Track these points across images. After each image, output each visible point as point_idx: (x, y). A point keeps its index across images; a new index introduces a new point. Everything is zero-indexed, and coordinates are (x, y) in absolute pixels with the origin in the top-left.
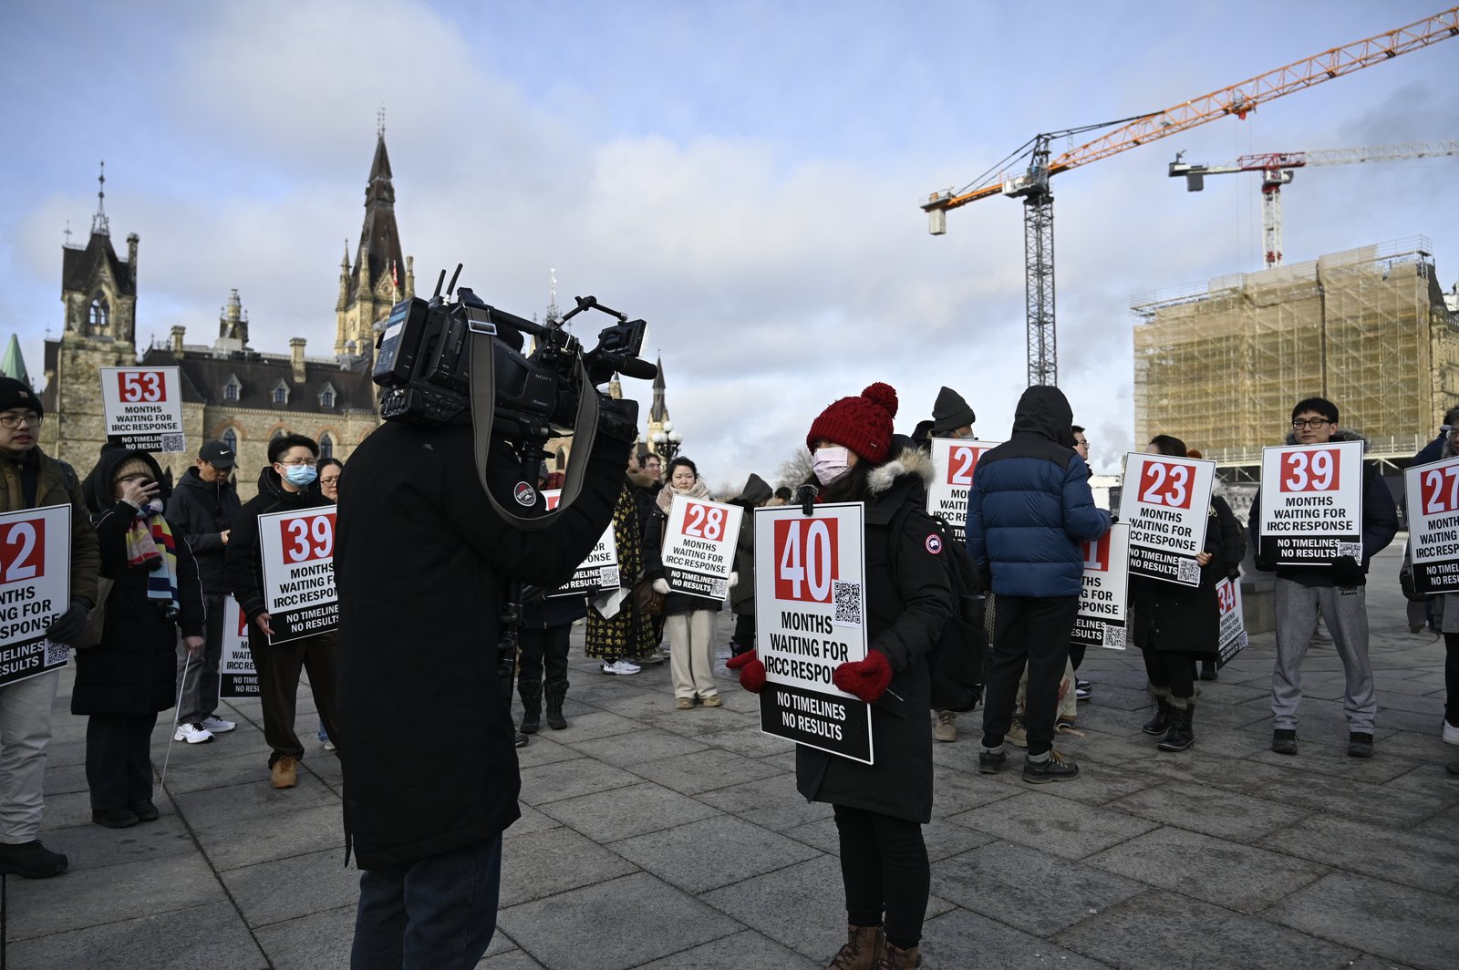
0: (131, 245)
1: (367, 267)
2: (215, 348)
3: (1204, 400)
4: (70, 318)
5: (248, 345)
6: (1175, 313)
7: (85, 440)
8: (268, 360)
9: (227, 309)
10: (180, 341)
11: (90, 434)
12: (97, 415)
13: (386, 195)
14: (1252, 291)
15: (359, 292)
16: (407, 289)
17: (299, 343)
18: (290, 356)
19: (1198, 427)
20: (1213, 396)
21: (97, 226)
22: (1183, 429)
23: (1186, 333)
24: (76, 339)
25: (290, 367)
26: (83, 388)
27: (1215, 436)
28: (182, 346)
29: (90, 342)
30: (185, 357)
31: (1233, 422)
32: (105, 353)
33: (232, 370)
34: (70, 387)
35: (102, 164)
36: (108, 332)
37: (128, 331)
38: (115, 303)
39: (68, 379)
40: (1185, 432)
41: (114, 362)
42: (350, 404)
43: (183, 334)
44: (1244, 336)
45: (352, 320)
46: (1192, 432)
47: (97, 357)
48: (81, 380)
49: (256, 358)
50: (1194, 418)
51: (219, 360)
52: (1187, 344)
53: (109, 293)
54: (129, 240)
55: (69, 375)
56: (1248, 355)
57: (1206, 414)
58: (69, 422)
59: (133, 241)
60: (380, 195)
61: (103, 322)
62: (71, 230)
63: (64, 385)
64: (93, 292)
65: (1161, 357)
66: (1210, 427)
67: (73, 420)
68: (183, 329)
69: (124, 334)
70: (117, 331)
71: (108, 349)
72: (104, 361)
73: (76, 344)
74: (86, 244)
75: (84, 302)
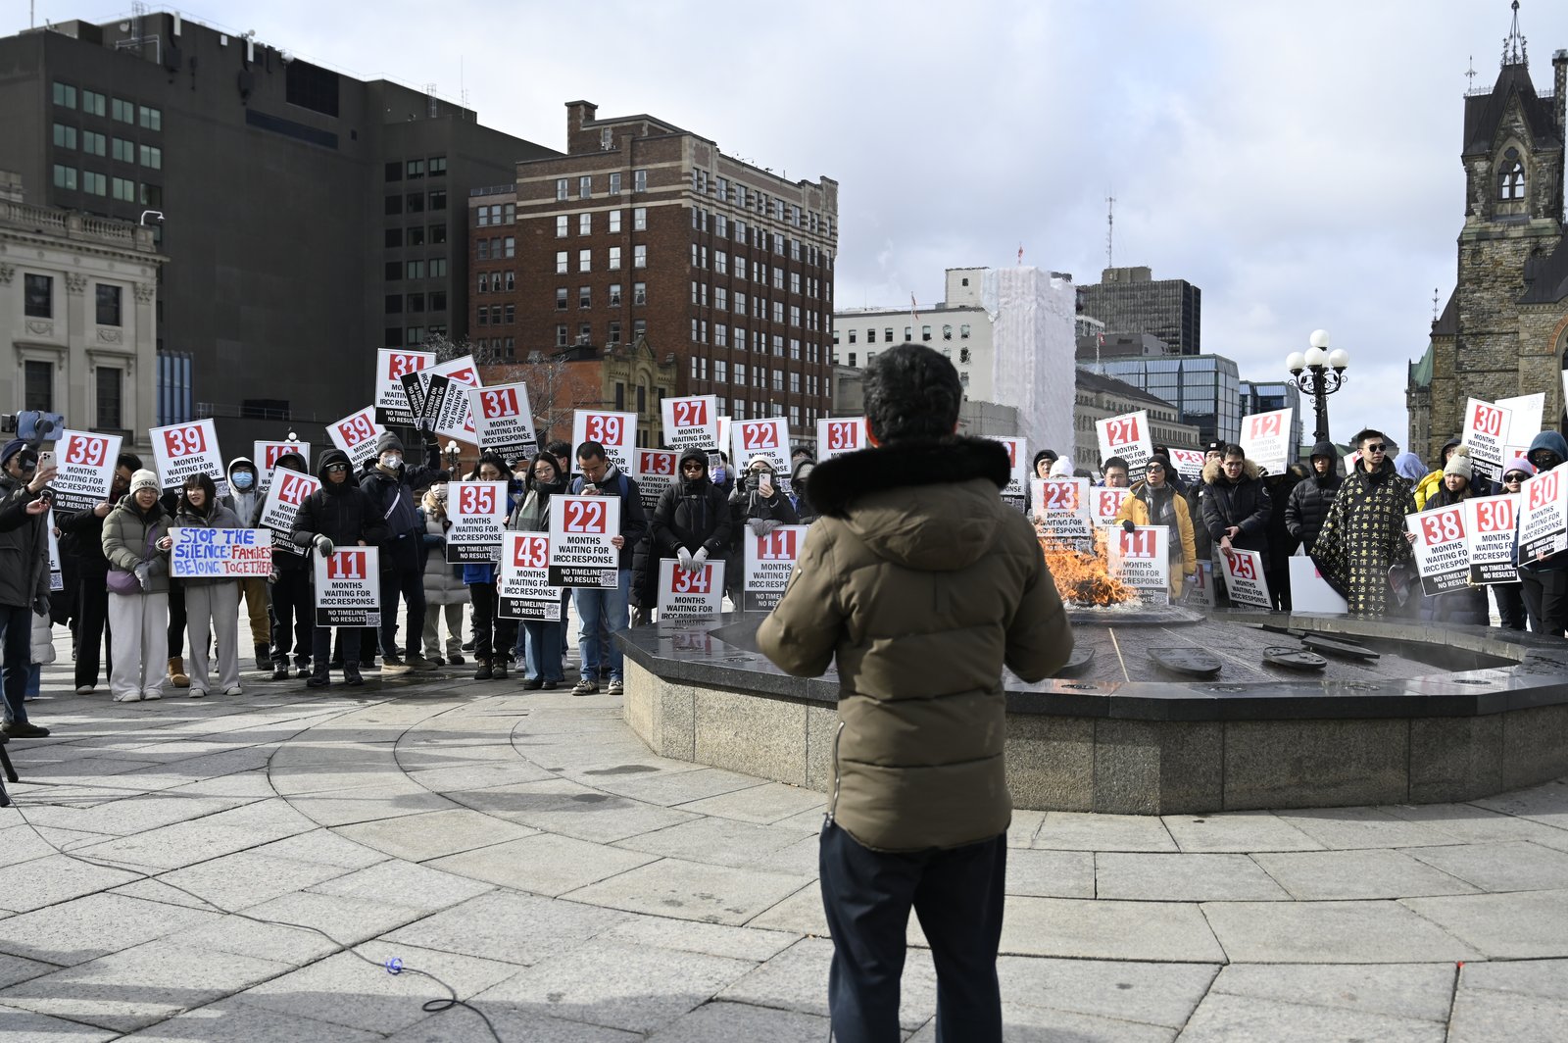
0: (1558, 68)
4: (1471, 197)
7: (1489, 371)
11: (1497, 361)
12: (1507, 333)
21: (1510, 54)
24: (1479, 225)
26: (1487, 295)
29: (1495, 229)
32: (1517, 240)
34: (1470, 296)
36: (1523, 208)
37: (1550, 203)
38: (1531, 163)
39: (1467, 285)
41: (1528, 251)
47: (1506, 247)
48: (1484, 285)
53: (1523, 151)
54: (1555, 61)
55: (1469, 280)
58: (1469, 347)
59: (1561, 62)
61: (1518, 195)
62: (1474, 70)
63: (1462, 295)
64: (1500, 157)
67: (1474, 344)
69: (1544, 207)
70: (1533, 205)
71: (1521, 234)
72: (1516, 252)
73: (1478, 234)
74: (1494, 84)
75: (1489, 171)
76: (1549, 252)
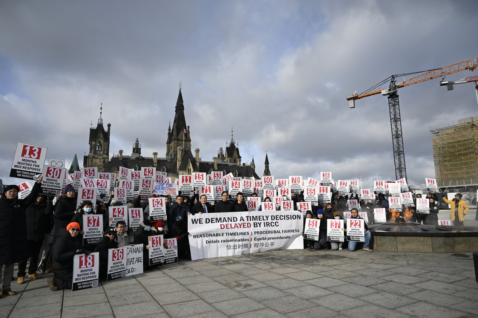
1: (176, 130)
2: (131, 157)
3: (461, 162)
4: (91, 149)
5: (141, 155)
6: (447, 132)
8: (146, 159)
9: (135, 144)
10: (121, 154)
13: (181, 108)
14: (476, 123)
15: (173, 138)
16: (188, 136)
17: (155, 154)
18: (153, 158)
19: (459, 171)
20: (464, 160)
21: (99, 122)
22: (454, 172)
23: (452, 139)
24: (92, 155)
25: (153, 161)
27: (466, 174)
28: (122, 156)
29: (96, 156)
30: (122, 159)
31: (473, 169)
32: (100, 159)
33: (136, 163)
35: (102, 104)
36: (101, 153)
38: (103, 144)
40: (455, 173)
41: (102, 161)
42: (170, 172)
43: (122, 152)
44: (474, 139)
45: (171, 146)
46: (458, 173)
47: (98, 160)
49: (143, 159)
50: (458, 168)
51: (132, 160)
52: (452, 142)
53: (102, 141)
55: (90, 166)
56: (476, 145)
57: (462, 167)
59: (109, 126)
60: (180, 107)
61: (100, 150)
62: (92, 124)
64: (98, 141)
65: (443, 148)
66: (465, 171)
68: (123, 151)
69: (106, 153)
70: (104, 153)
71: (101, 158)
72: (100, 161)
73: (92, 157)
74: (96, 127)
75: (95, 144)
76: (107, 162)
